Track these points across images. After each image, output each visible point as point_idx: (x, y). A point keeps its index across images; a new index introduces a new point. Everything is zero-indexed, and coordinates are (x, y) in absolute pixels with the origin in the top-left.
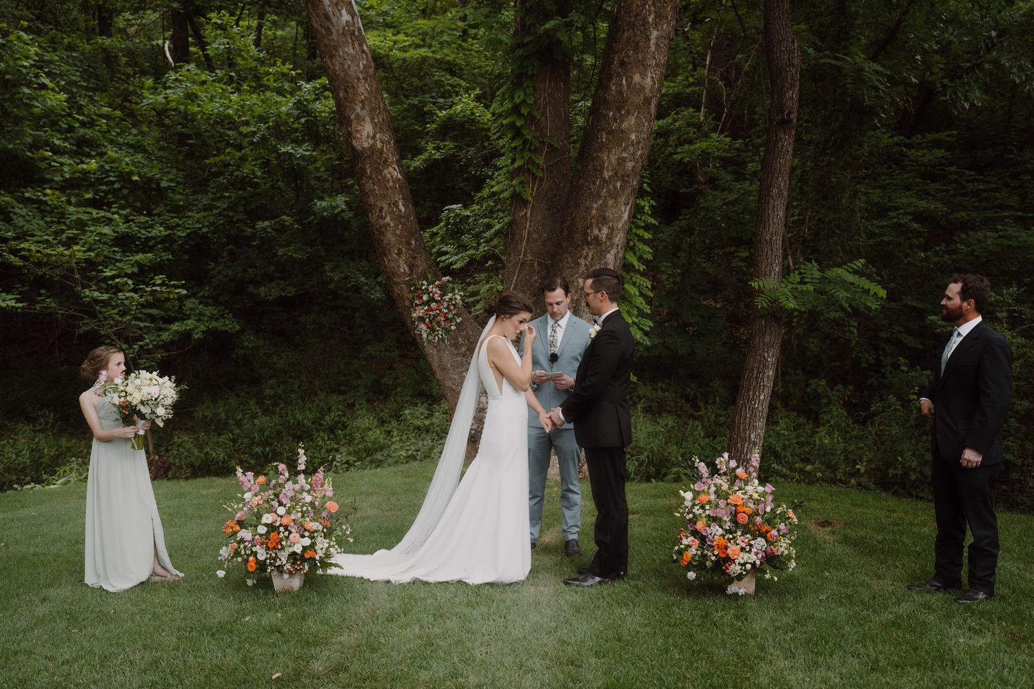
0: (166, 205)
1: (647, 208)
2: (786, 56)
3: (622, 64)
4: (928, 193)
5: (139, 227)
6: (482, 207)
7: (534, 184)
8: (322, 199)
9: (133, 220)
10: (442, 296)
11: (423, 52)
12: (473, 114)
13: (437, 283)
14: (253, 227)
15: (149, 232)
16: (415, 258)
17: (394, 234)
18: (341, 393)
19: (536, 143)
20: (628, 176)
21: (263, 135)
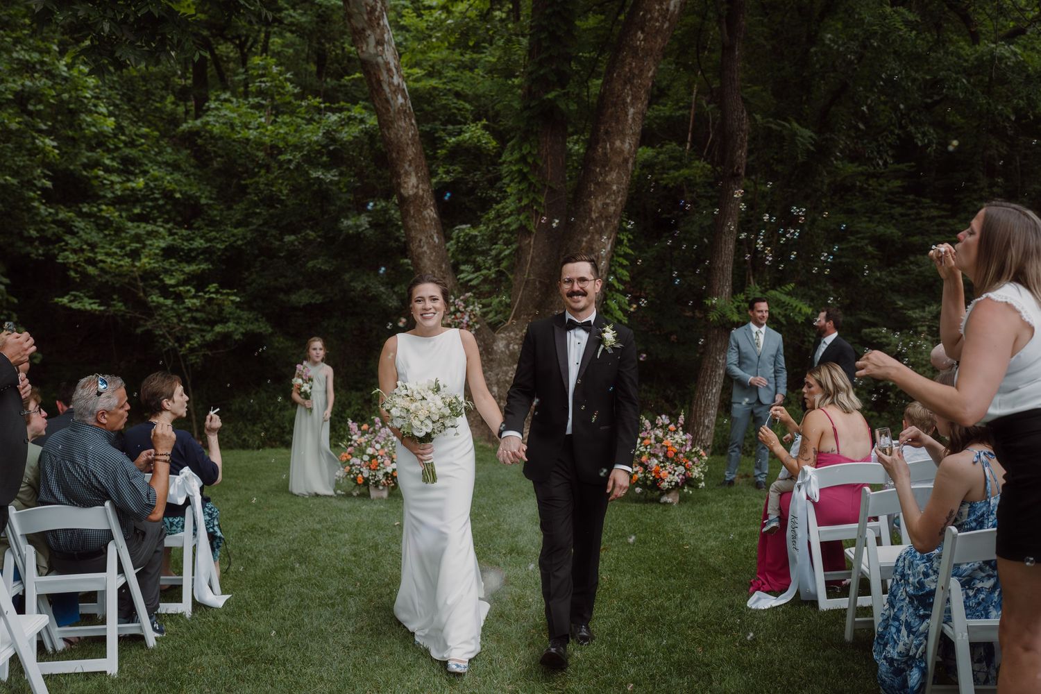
0: (203, 220)
1: (625, 241)
2: (737, 123)
3: (607, 133)
4: (892, 217)
5: (183, 240)
6: (488, 227)
7: (537, 218)
8: (347, 218)
9: (176, 234)
10: (465, 308)
11: (433, 82)
12: (479, 141)
13: (462, 298)
14: (281, 240)
15: (191, 244)
16: (444, 278)
17: (430, 259)
18: (358, 390)
19: (539, 186)
20: (611, 217)
21: (298, 162)
